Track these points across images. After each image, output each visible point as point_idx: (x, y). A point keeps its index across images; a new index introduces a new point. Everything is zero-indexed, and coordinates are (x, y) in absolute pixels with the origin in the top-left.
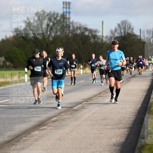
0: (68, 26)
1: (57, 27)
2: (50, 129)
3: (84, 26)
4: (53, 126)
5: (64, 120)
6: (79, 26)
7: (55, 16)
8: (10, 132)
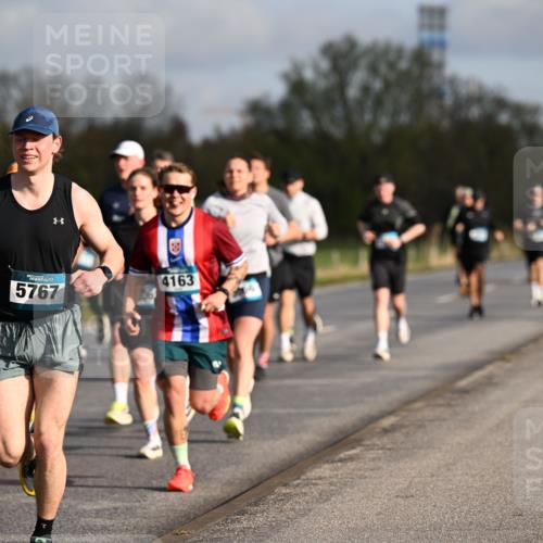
2: (374, 459)
4: (382, 448)
6: (475, 93)
8: (231, 469)
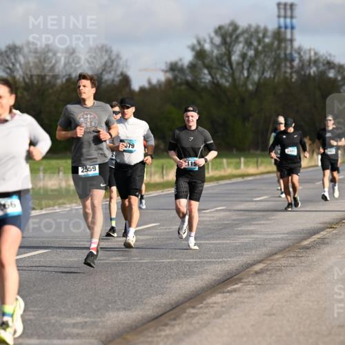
0: (289, 57)
1: (265, 60)
2: (249, 291)
3: (326, 58)
4: (254, 284)
5: (279, 269)
6: (313, 58)
7: (261, 35)
8: (159, 297)
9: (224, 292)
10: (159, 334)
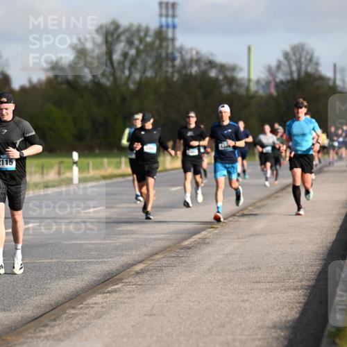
0: (170, 56)
1: (147, 59)
2: (130, 291)
3: (208, 57)
4: (135, 284)
5: (160, 270)
6: (195, 57)
7: (142, 34)
8: (39, 298)
9: (104, 293)
10: (39, 334)
